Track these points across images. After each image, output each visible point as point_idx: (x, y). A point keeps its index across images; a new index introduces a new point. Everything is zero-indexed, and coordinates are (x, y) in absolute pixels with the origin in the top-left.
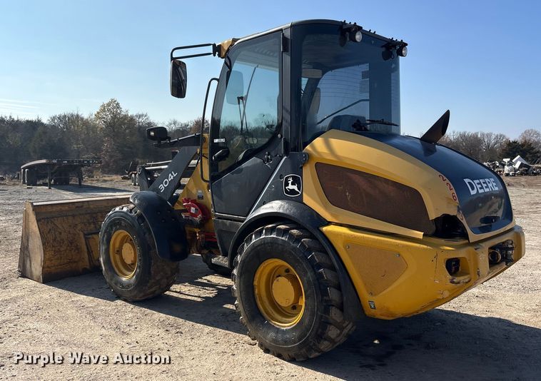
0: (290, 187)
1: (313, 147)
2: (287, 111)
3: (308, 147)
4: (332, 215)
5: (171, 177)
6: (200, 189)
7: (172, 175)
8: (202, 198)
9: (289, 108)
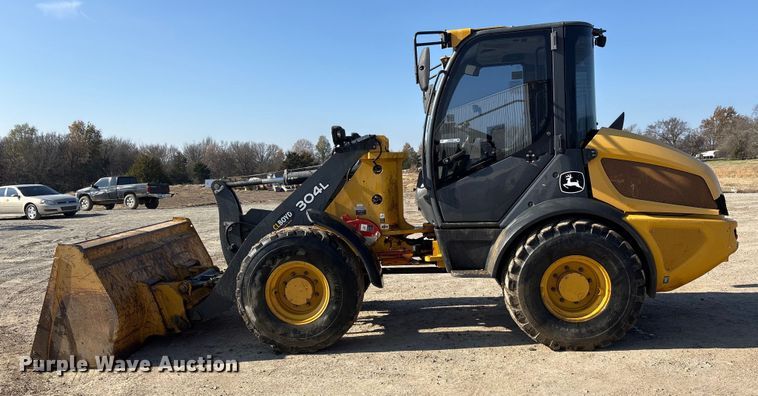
0: (570, 184)
1: (596, 143)
2: (561, 109)
3: (590, 144)
4: (628, 205)
5: (317, 191)
6: (360, 202)
7: (320, 187)
8: (364, 212)
9: (563, 107)
